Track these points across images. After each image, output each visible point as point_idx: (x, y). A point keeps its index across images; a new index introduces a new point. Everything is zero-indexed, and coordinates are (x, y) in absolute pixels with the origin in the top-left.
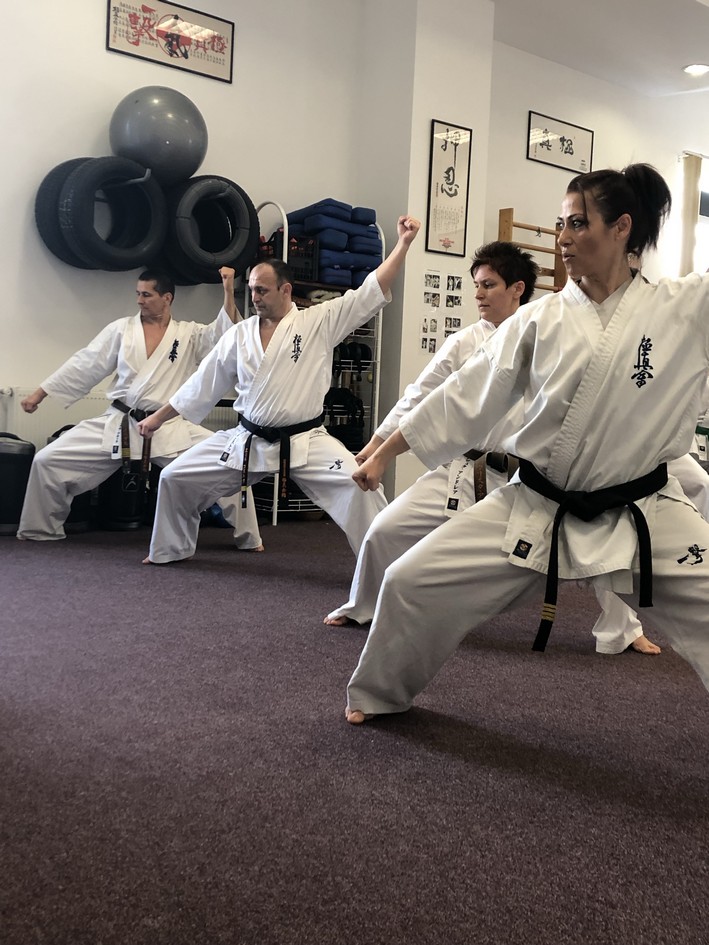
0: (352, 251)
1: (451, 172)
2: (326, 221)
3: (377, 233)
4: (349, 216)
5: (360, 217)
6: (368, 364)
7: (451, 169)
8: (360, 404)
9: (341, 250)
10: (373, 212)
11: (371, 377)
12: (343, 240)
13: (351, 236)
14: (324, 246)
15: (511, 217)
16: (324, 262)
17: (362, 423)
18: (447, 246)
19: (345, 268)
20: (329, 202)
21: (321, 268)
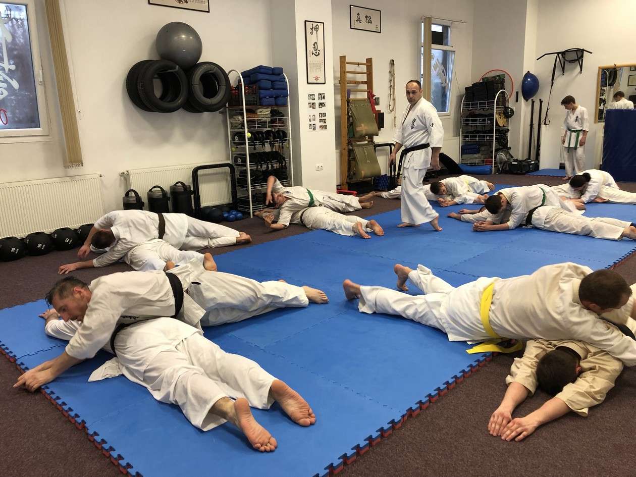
0: (274, 89)
1: (316, 45)
2: (260, 76)
3: (284, 78)
4: (271, 72)
5: (277, 72)
6: (286, 140)
7: (316, 43)
8: (284, 159)
9: (269, 89)
10: (282, 69)
11: (288, 146)
12: (269, 84)
13: (272, 82)
14: (260, 88)
15: (345, 60)
16: (262, 96)
17: (285, 167)
18: (317, 80)
19: (272, 97)
20: (260, 67)
21: (260, 99)
